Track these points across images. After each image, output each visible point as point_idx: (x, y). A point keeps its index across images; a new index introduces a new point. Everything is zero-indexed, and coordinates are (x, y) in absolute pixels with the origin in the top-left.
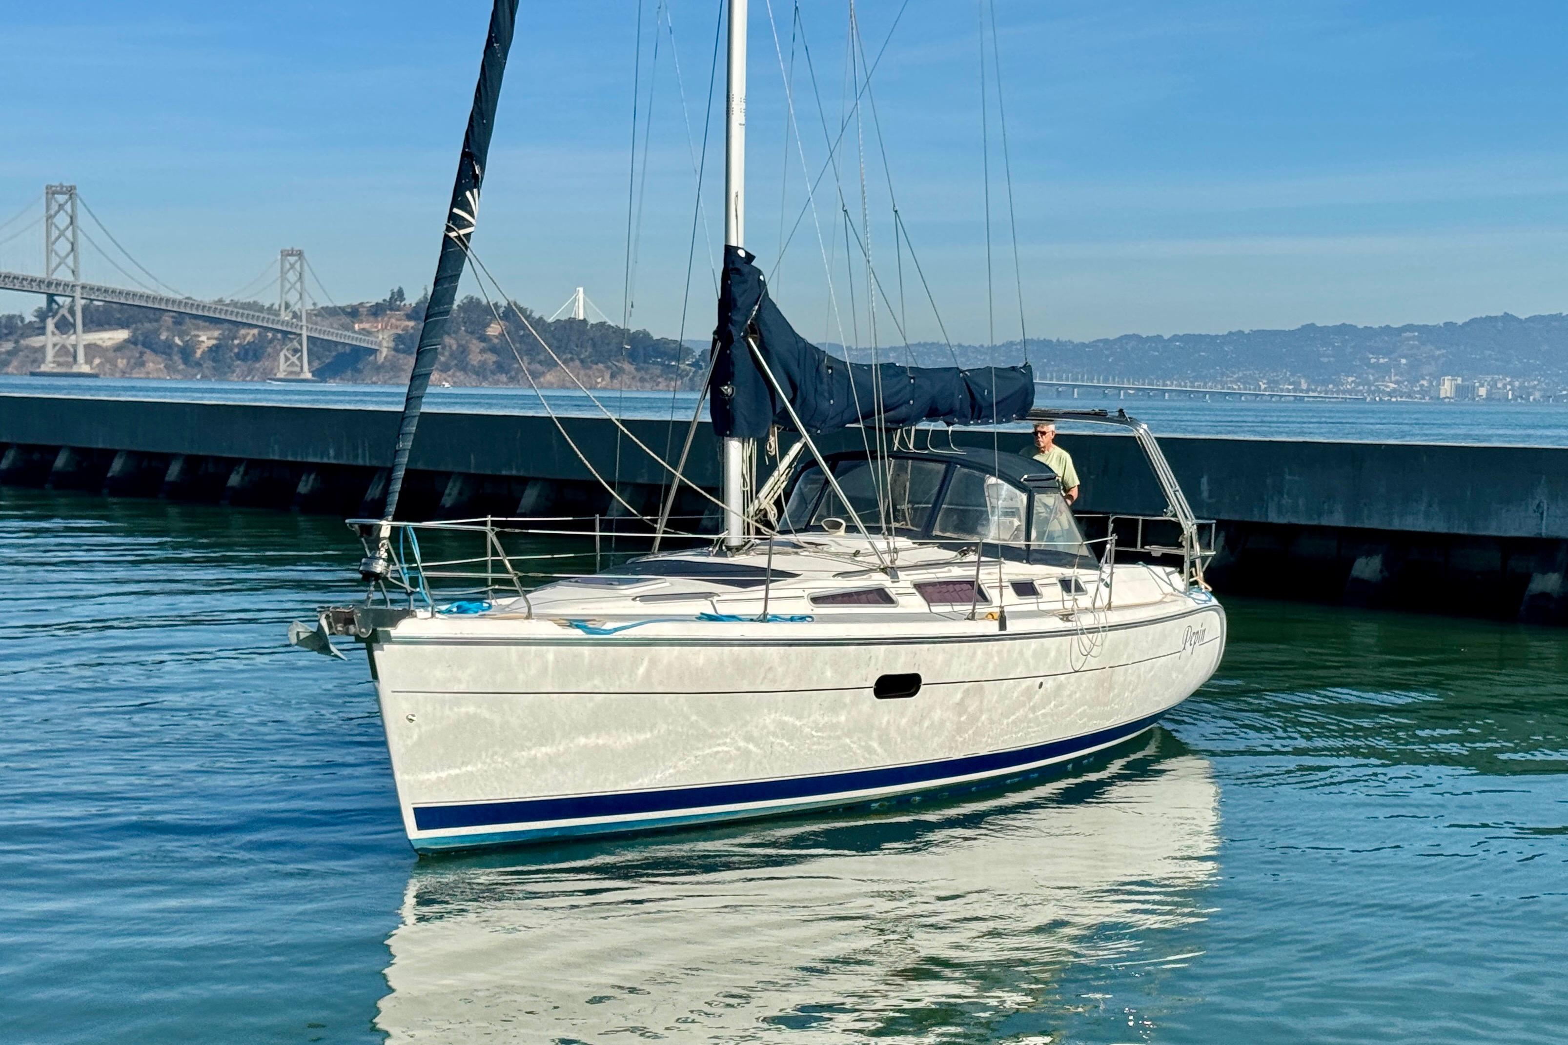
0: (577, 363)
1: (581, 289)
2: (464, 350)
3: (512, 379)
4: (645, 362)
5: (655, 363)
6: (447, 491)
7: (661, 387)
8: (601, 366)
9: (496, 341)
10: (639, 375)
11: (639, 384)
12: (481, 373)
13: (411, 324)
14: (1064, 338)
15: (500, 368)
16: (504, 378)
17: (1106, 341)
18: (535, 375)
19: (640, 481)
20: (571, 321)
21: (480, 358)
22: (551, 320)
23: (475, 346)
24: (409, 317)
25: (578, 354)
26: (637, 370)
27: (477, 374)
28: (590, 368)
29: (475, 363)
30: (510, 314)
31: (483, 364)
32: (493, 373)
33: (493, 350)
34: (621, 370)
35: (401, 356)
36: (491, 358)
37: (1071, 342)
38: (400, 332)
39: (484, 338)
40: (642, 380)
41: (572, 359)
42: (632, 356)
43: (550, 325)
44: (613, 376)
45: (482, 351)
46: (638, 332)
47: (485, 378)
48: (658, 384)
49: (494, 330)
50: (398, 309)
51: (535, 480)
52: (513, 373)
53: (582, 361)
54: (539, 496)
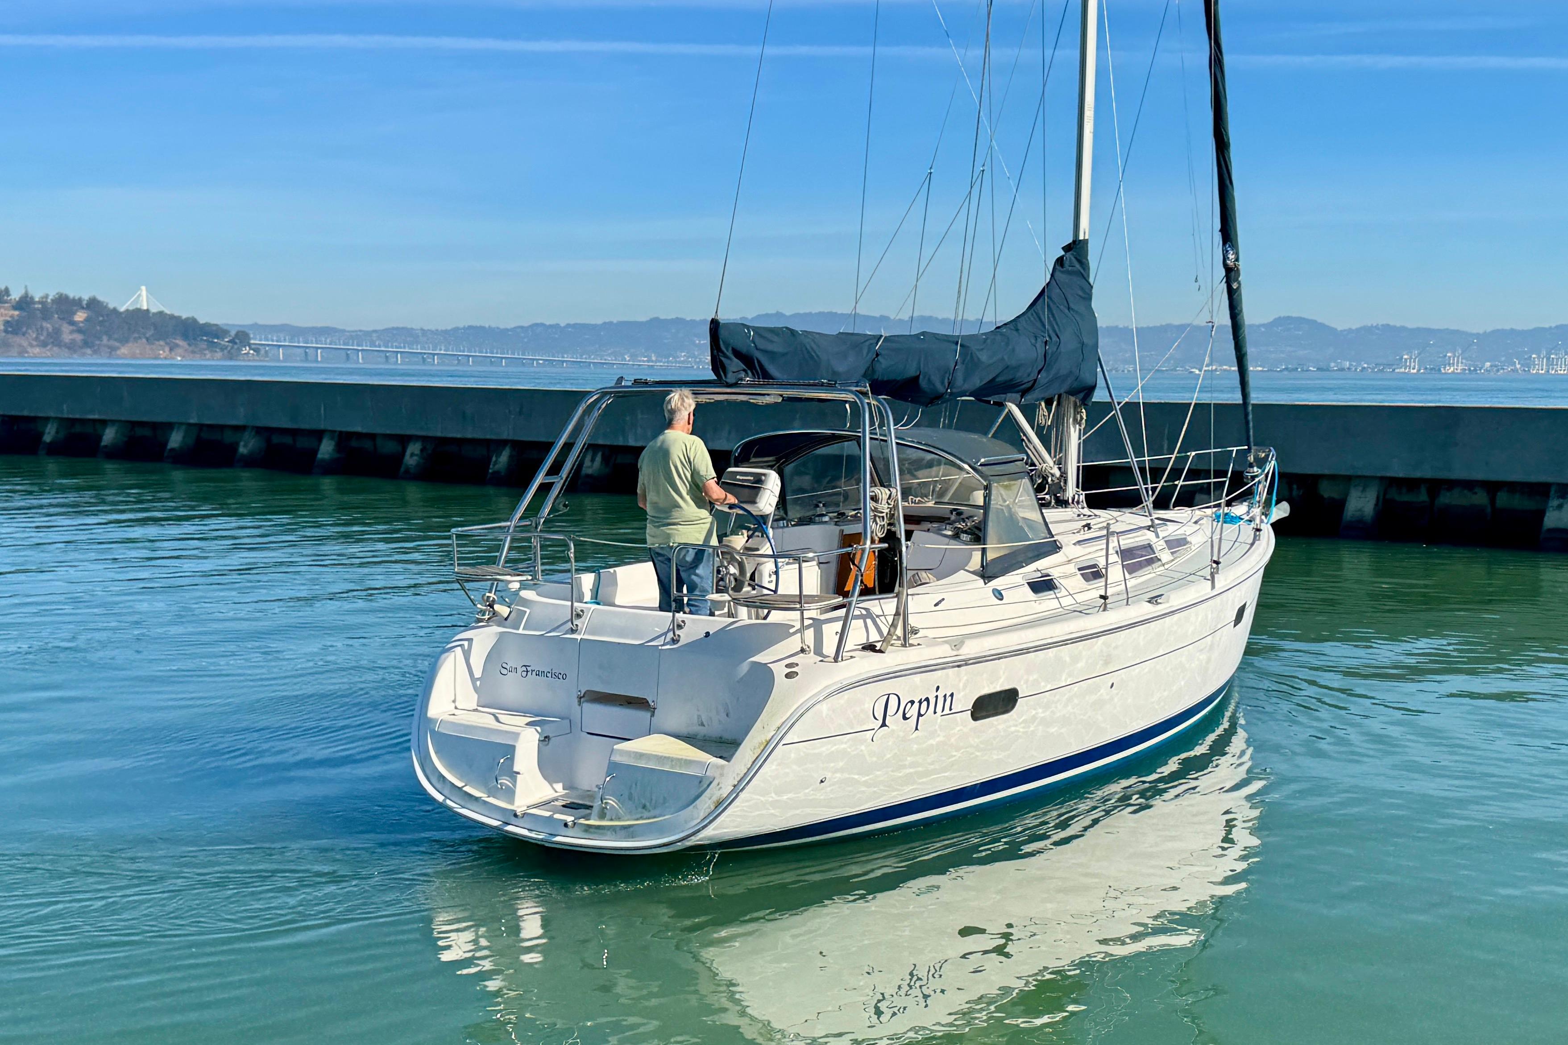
0: (144, 340)
1: (143, 288)
2: (57, 332)
3: (95, 352)
4: (195, 339)
5: (202, 340)
6: (47, 431)
7: (208, 356)
8: (162, 343)
9: (81, 325)
10: (191, 349)
11: (191, 355)
12: (71, 347)
13: (16, 313)
14: (494, 325)
15: (86, 344)
16: (89, 351)
17: (522, 327)
18: (113, 349)
19: (192, 421)
20: (138, 311)
21: (70, 337)
22: (122, 309)
23: (66, 328)
24: (15, 308)
25: (144, 334)
26: (189, 345)
27: (69, 348)
28: (153, 344)
29: (67, 341)
30: (93, 304)
31: (73, 341)
32: (81, 348)
33: (80, 331)
34: (177, 346)
35: (10, 336)
36: (78, 337)
37: (498, 328)
38: (9, 319)
39: (72, 323)
40: (193, 352)
41: (140, 338)
42: (185, 336)
43: (121, 313)
44: (171, 350)
45: (72, 332)
46: (187, 319)
47: (75, 351)
48: (205, 355)
49: (80, 316)
50: (6, 302)
51: (113, 422)
52: (96, 348)
53: (147, 339)
54: (116, 433)
